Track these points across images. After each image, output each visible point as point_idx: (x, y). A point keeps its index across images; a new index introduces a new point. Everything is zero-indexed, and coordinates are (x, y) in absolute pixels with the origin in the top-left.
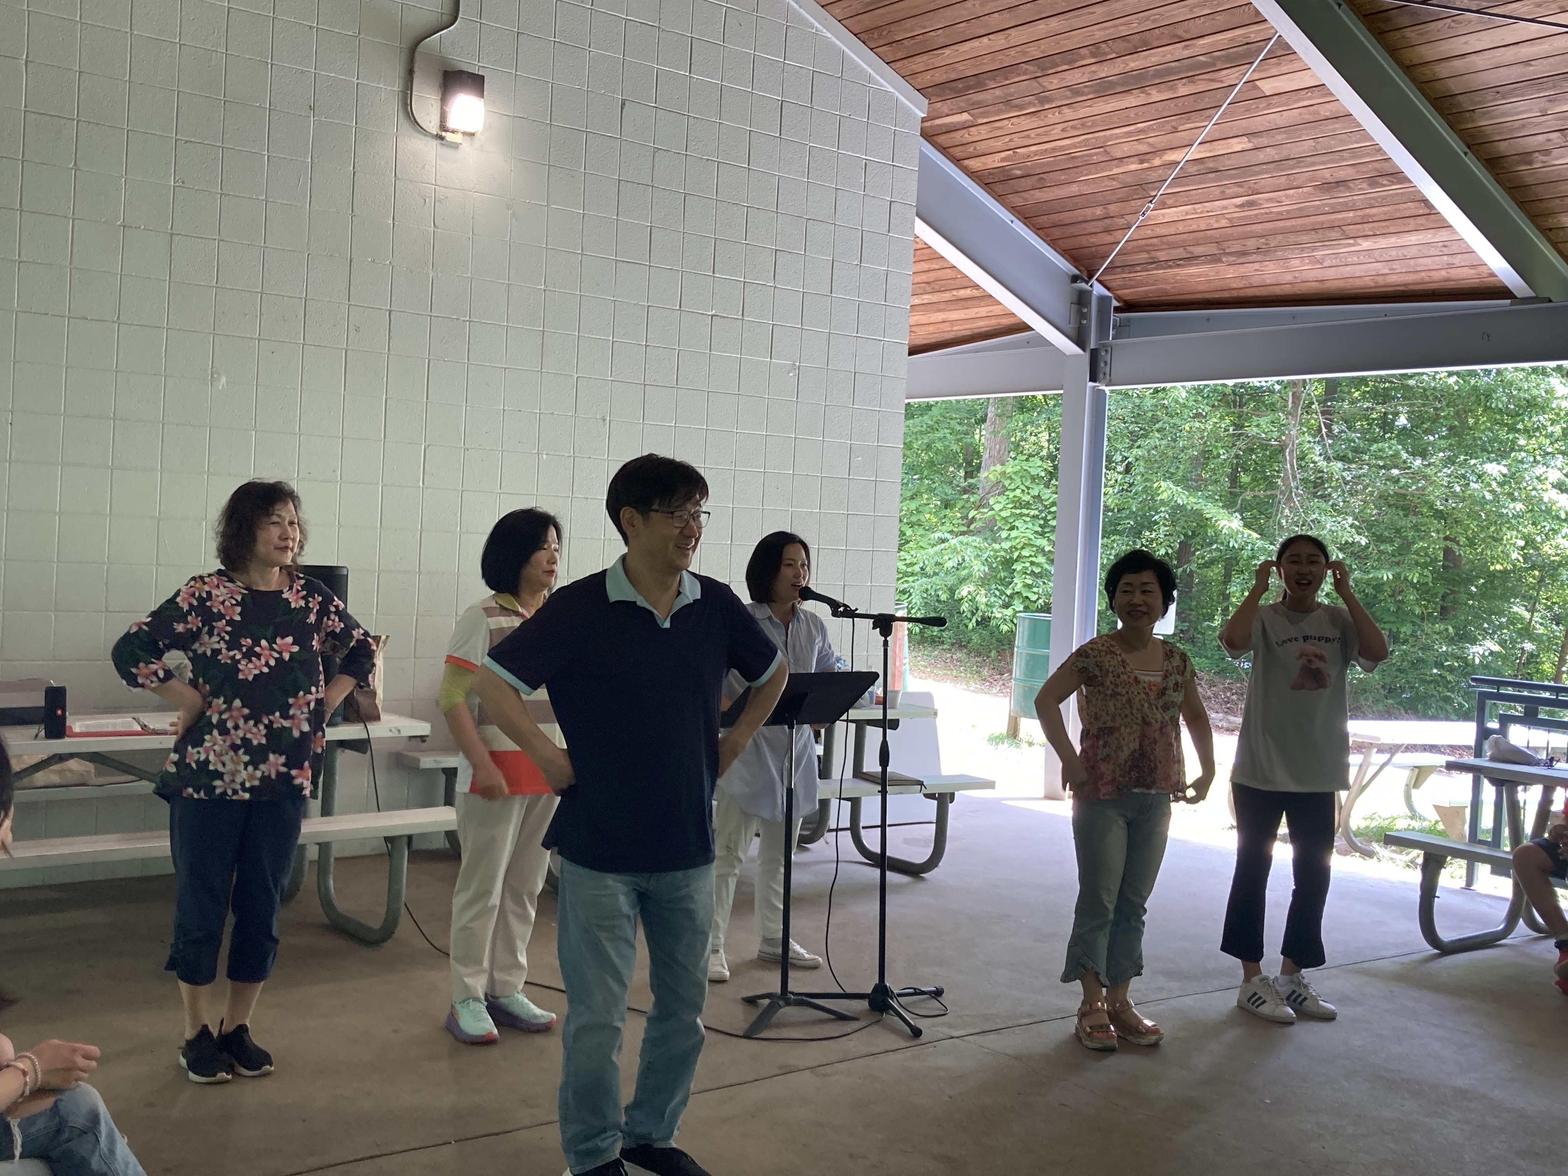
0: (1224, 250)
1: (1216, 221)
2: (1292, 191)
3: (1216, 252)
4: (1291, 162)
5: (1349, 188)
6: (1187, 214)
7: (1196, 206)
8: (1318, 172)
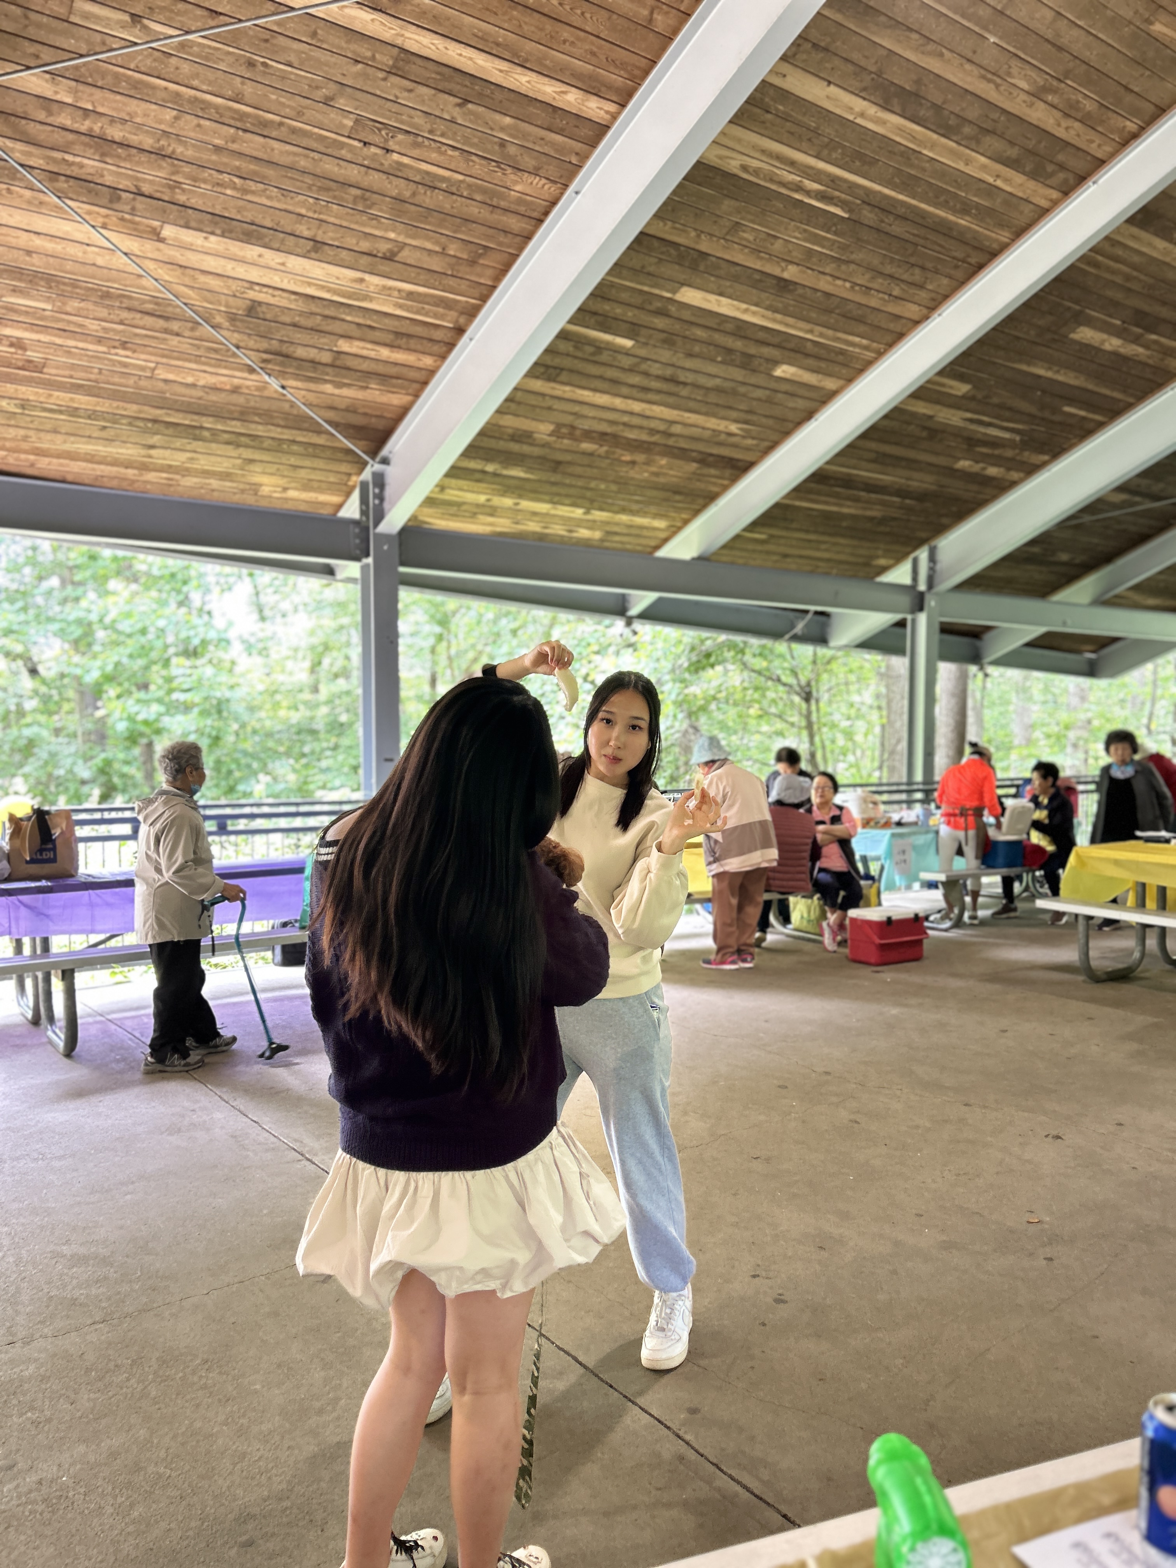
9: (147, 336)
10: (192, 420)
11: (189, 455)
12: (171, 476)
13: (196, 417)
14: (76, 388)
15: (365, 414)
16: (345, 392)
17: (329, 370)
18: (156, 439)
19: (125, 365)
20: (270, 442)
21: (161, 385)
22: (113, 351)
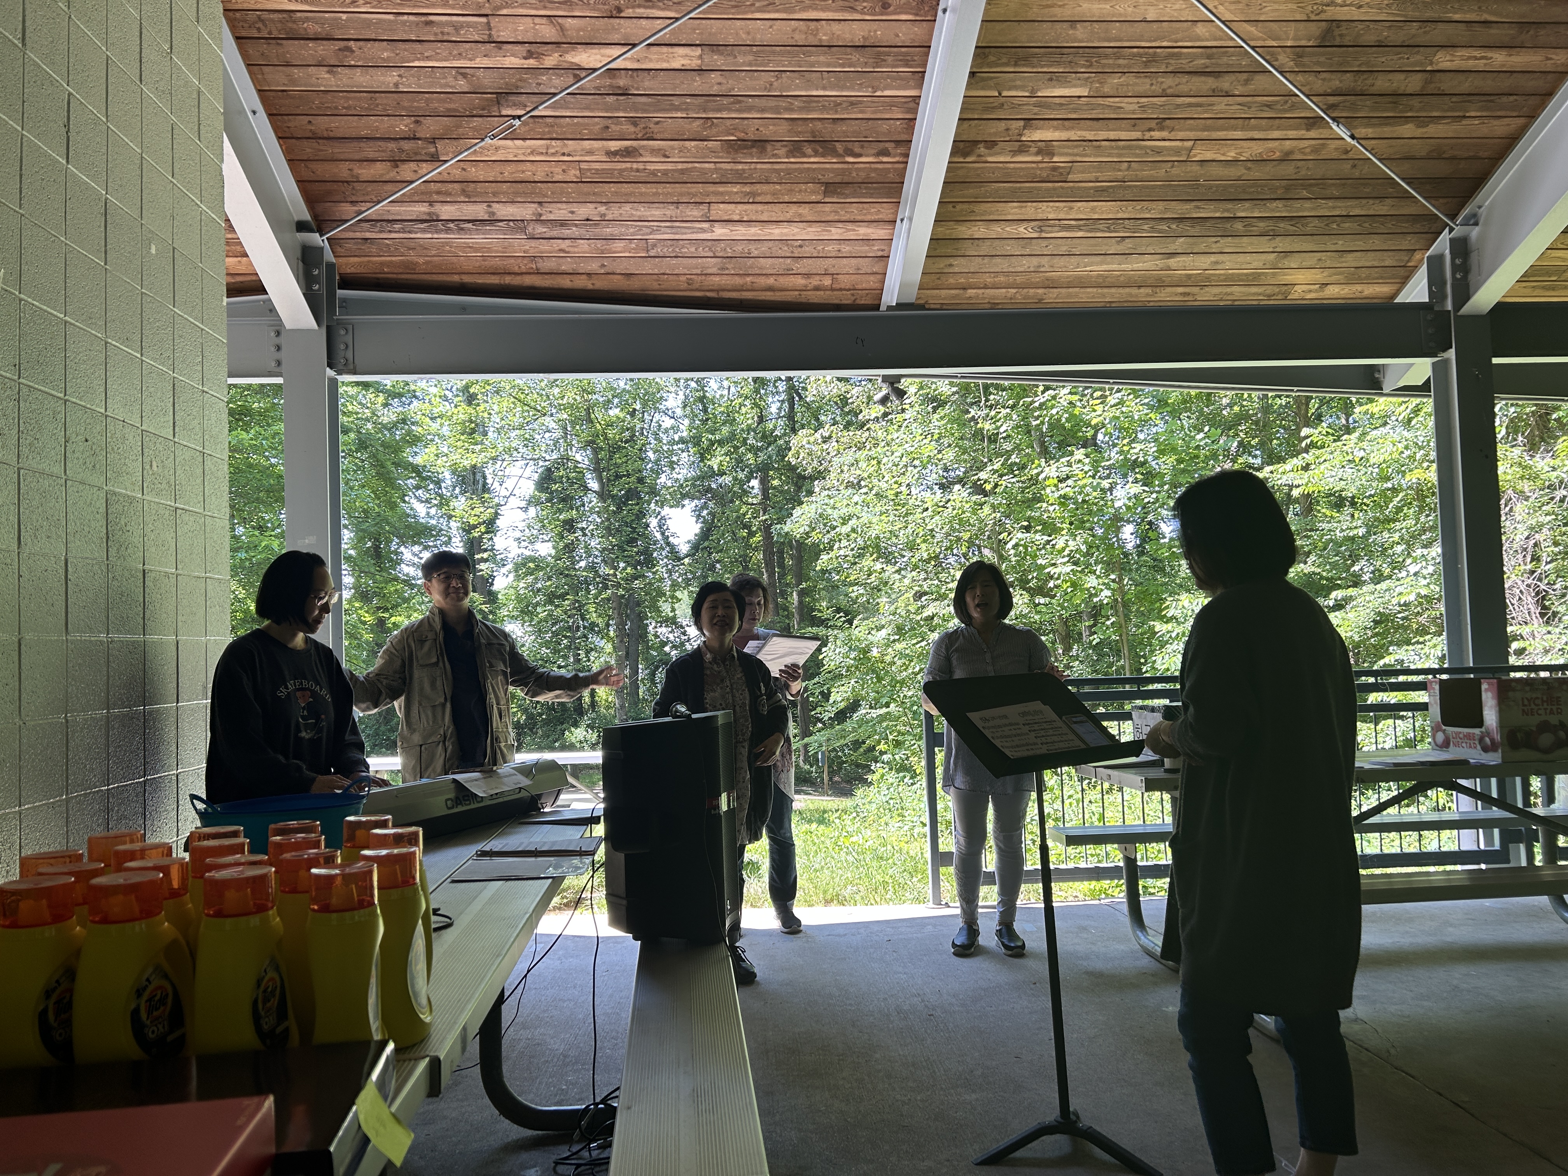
0: (541, 215)
1: (564, 171)
2: (693, 143)
3: (528, 217)
4: (725, 101)
5: (763, 151)
6: (532, 153)
7: (553, 143)
8: (746, 122)
9: (1190, 105)
10: (1225, 211)
11: (1213, 258)
12: (1187, 290)
13: (1229, 205)
14: (1100, 195)
15: (1453, 158)
16: (1433, 130)
17: (1415, 102)
18: (1179, 244)
19: (1158, 151)
20: (1316, 222)
21: (1196, 168)
22: (1148, 135)
